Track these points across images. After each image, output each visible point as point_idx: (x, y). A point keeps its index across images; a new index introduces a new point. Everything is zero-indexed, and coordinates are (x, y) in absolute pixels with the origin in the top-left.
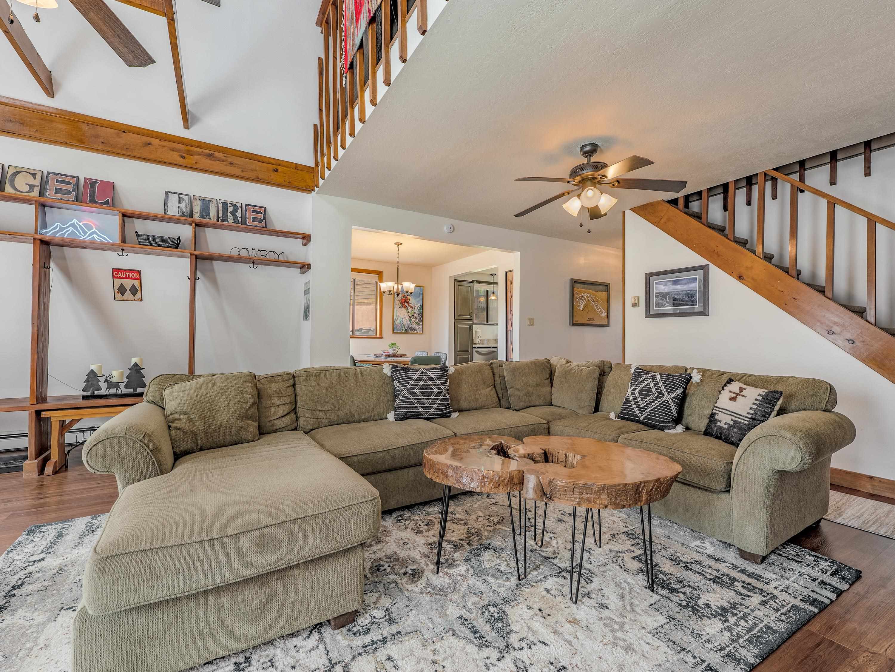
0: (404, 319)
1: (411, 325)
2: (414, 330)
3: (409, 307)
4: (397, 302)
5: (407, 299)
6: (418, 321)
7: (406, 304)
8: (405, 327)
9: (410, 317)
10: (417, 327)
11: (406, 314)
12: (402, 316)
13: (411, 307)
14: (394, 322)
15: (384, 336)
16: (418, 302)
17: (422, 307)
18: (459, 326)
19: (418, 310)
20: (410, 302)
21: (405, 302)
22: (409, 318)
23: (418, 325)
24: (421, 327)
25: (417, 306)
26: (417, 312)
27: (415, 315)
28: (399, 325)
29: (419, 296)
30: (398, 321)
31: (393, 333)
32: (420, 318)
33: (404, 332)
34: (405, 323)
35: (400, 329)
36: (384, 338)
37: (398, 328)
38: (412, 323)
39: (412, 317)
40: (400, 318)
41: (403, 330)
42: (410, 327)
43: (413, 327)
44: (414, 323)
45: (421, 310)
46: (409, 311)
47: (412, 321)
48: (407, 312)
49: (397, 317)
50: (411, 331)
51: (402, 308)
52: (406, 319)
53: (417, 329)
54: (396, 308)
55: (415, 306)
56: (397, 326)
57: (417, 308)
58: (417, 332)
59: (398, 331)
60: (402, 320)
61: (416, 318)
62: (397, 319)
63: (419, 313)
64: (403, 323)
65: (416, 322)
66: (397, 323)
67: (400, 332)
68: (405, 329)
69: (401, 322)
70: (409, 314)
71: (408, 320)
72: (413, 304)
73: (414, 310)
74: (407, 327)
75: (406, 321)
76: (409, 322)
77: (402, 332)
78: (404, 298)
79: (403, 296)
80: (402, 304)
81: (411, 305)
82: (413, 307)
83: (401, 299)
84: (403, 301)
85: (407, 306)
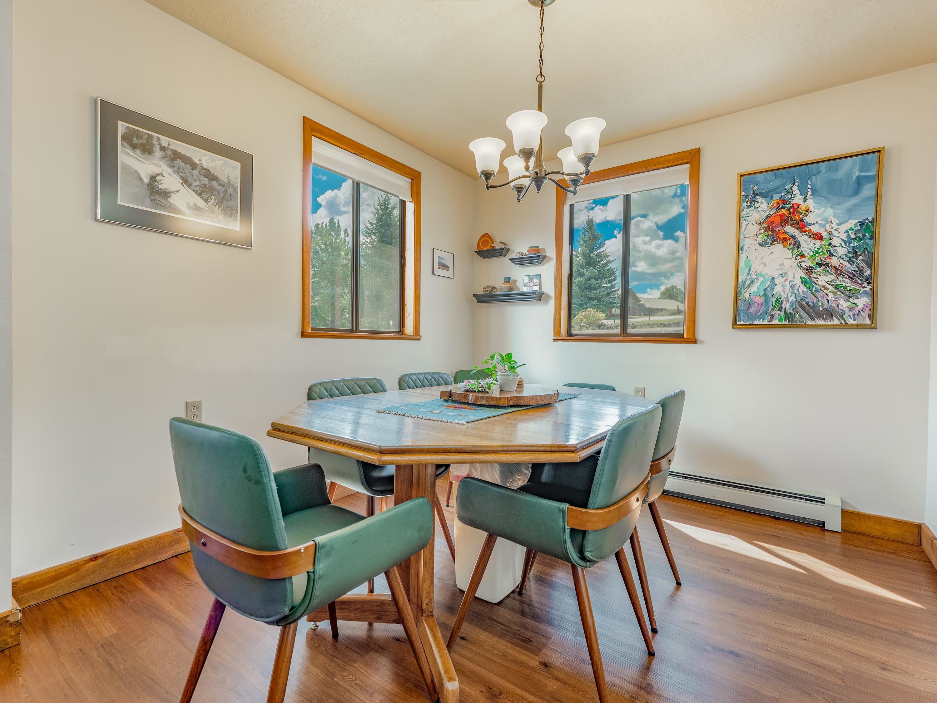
1: (810, 299)
2: (830, 313)
3: (803, 239)
4: (751, 230)
5: (794, 209)
6: (848, 284)
7: (790, 229)
8: (786, 305)
9: (809, 270)
10: (844, 304)
11: (790, 264)
12: (771, 270)
14: (737, 293)
15: (701, 334)
17: (870, 227)
19: (849, 240)
20: (810, 219)
21: (784, 222)
22: (802, 273)
23: (850, 294)
24: (862, 301)
25: (845, 228)
26: (842, 251)
27: (835, 261)
28: (760, 300)
30: (754, 288)
31: (736, 327)
32: (862, 271)
33: (780, 323)
34: (782, 293)
35: (759, 314)
36: (702, 342)
37: (752, 310)
38: (817, 291)
39: (819, 269)
40: (761, 279)
41: (776, 316)
42: (807, 304)
43: (822, 304)
44: (827, 289)
45: (868, 241)
46: (803, 250)
47: (820, 283)
48: (795, 256)
49: (749, 277)
50: (812, 318)
51: (771, 244)
52: (791, 278)
53: (843, 311)
54: (746, 248)
55: (833, 231)
56: (750, 306)
57: (844, 236)
58: (843, 319)
59: (754, 320)
60: (769, 283)
61: (838, 271)
62: (748, 282)
63: (855, 253)
64: (774, 292)
65: (837, 288)
66: (747, 296)
67: (761, 322)
68: (782, 314)
69: (765, 290)
70: (803, 259)
71: (798, 281)
72: (823, 226)
73: (830, 244)
74: (791, 306)
75: (789, 287)
76: (803, 288)
77: (770, 323)
78: (783, 211)
79: (775, 205)
80: (773, 231)
81: (815, 229)
82: (824, 235)
83: (768, 217)
84: (778, 220)
85: (793, 237)
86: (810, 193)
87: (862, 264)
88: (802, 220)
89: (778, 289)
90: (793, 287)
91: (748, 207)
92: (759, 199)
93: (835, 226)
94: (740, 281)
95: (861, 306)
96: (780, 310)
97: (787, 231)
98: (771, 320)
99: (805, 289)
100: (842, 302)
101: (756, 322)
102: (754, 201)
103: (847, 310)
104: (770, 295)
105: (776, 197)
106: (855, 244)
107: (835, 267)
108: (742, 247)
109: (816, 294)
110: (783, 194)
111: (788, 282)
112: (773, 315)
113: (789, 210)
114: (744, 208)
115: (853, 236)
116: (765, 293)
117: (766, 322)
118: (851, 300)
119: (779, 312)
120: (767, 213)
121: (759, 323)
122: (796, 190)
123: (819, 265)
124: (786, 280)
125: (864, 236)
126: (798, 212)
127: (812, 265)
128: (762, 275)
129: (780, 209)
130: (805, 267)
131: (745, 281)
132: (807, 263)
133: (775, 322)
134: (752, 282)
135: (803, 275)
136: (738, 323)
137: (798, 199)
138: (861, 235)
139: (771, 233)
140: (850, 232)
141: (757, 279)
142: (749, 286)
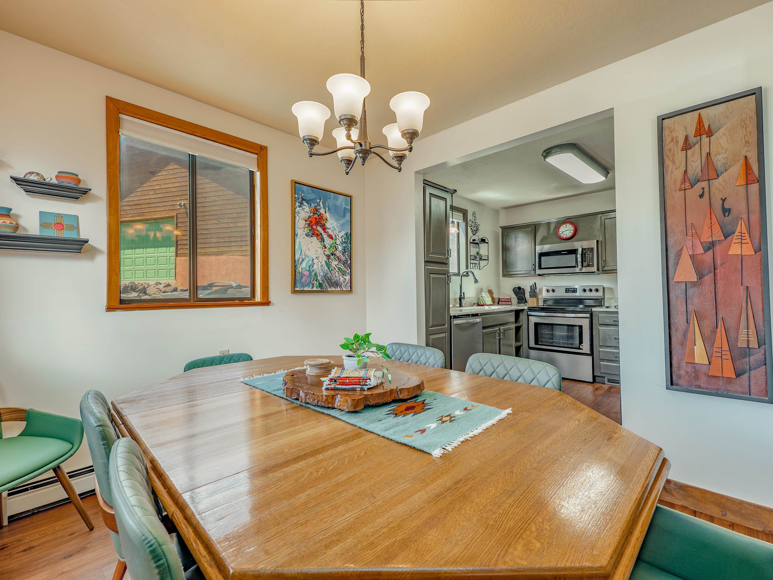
0: (316, 261)
1: (329, 275)
2: (336, 284)
3: (325, 236)
4: (301, 224)
5: (321, 216)
6: (342, 267)
7: (319, 229)
8: (319, 278)
9: (328, 257)
10: (342, 279)
11: (320, 251)
12: (311, 254)
13: (331, 237)
14: (295, 267)
15: (271, 299)
16: (342, 225)
17: (349, 237)
18: (432, 276)
19: (342, 243)
20: (328, 225)
21: (317, 223)
22: (325, 258)
23: (344, 274)
24: (348, 278)
25: (340, 235)
26: (340, 248)
27: (338, 253)
28: (307, 273)
29: (344, 216)
30: (304, 265)
31: (294, 292)
32: (347, 261)
33: (317, 289)
34: (317, 270)
35: (307, 283)
36: (273, 304)
37: (303, 280)
38: (331, 270)
39: (332, 257)
40: (307, 259)
41: (315, 285)
42: (328, 278)
43: (334, 279)
44: (335, 269)
45: (348, 244)
46: (325, 243)
47: (333, 265)
48: (322, 246)
49: (301, 257)
50: (330, 287)
51: (312, 236)
52: (321, 261)
53: (341, 282)
54: (299, 235)
55: (337, 235)
56: (302, 277)
57: (341, 240)
58: (342, 288)
59: (304, 287)
60: (311, 262)
61: (339, 259)
62: (301, 260)
63: (345, 250)
64: (314, 269)
65: (339, 269)
66: (300, 270)
67: (308, 289)
68: (318, 283)
69: (309, 267)
70: (326, 250)
71: (324, 263)
72: (333, 231)
73: (336, 243)
74: (321, 278)
75: (320, 266)
76: (326, 268)
77: (312, 289)
78: (316, 216)
79: (313, 210)
80: (312, 228)
81: (330, 232)
82: (334, 236)
83: (309, 217)
84: (314, 221)
85: (321, 234)
86: (327, 209)
87: (347, 257)
88: (324, 225)
89: (315, 267)
90: (322, 266)
91: (300, 207)
92: (305, 203)
93: (337, 232)
94: (296, 260)
95: (347, 280)
96: (316, 281)
97: (319, 230)
98: (312, 288)
99: (327, 269)
100: (341, 277)
101: (305, 289)
102: (302, 204)
103: (342, 282)
104: (312, 271)
105: (313, 205)
106: (344, 245)
107: (338, 257)
108: (297, 234)
109: (331, 272)
110: (316, 205)
111: (319, 263)
112: (313, 284)
113: (319, 216)
114: (297, 206)
115: (344, 241)
116: (309, 269)
117: (310, 289)
118: (344, 276)
119: (316, 282)
120: (309, 214)
121: (307, 289)
122: (321, 204)
123: (332, 254)
124: (319, 261)
125: (347, 241)
126: (323, 219)
127: (329, 254)
128: (308, 257)
129: (315, 214)
130: (326, 254)
131: (299, 259)
132: (327, 253)
133: (315, 289)
134: (303, 260)
135: (326, 260)
136: (296, 289)
137: (322, 211)
138: (346, 240)
139: (311, 228)
140: (343, 238)
141: (305, 258)
142: (301, 262)
